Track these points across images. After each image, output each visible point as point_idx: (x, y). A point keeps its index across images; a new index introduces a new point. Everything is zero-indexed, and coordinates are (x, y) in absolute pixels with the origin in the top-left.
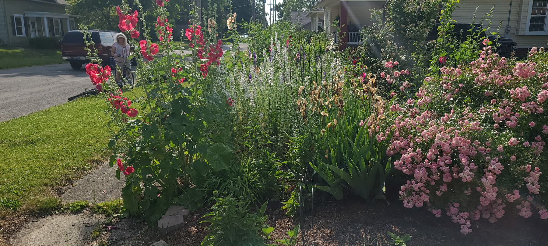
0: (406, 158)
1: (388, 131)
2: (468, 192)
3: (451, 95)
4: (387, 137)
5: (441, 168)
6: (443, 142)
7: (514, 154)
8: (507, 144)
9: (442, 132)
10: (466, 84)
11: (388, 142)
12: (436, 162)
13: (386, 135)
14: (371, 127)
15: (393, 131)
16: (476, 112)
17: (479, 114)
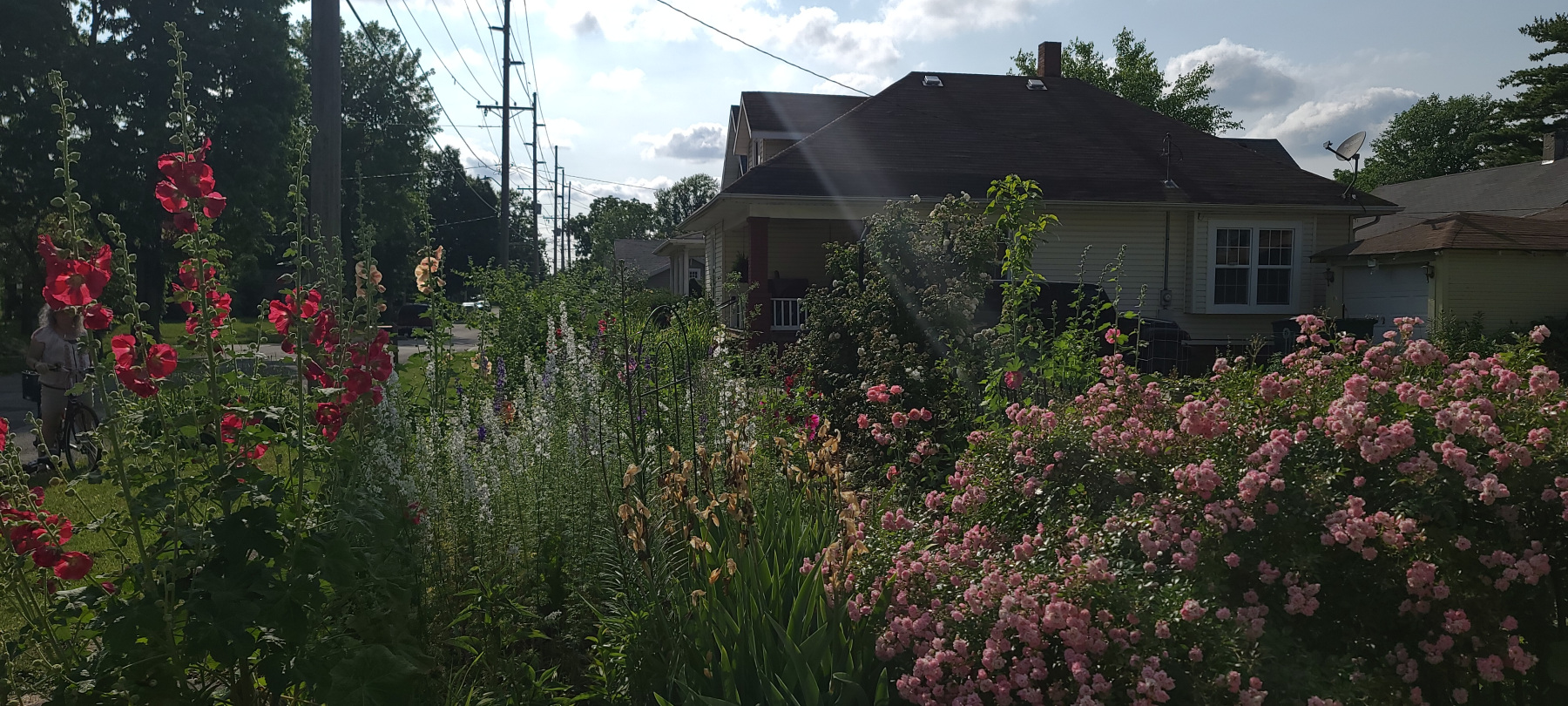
0: (928, 668)
1: (876, 588)
3: (1034, 481)
4: (876, 605)
5: (1020, 693)
6: (1021, 618)
7: (1197, 644)
8: (1178, 616)
9: (1018, 590)
10: (1069, 451)
11: (881, 619)
12: (1007, 675)
13: (873, 602)
14: (831, 578)
15: (891, 590)
16: (1098, 530)
17: (1105, 534)
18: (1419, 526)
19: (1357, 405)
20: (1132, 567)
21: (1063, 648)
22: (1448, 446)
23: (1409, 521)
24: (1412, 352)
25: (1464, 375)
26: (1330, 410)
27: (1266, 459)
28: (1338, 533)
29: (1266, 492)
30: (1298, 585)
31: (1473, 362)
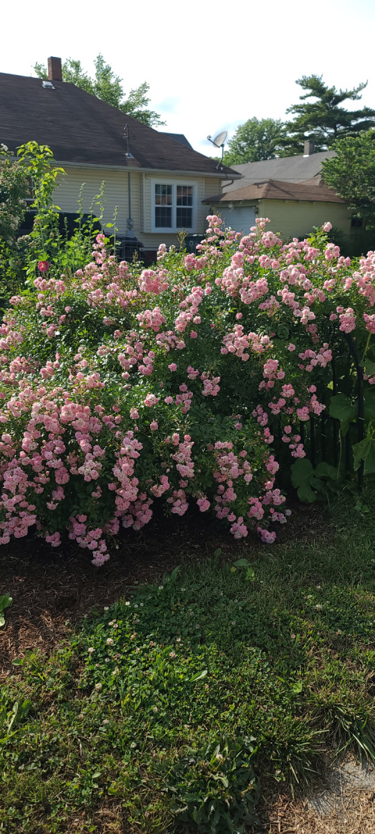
2: (96, 495)
3: (54, 326)
5: (48, 463)
6: (46, 417)
7: (155, 419)
8: (143, 404)
9: (43, 398)
10: (75, 307)
12: (40, 453)
16: (94, 355)
17: (98, 357)
18: (270, 339)
19: (239, 269)
20: (115, 376)
21: (74, 431)
22: (285, 292)
23: (266, 337)
24: (265, 239)
25: (291, 251)
26: (224, 273)
27: (190, 304)
28: (230, 347)
29: (191, 325)
30: (209, 379)
31: (295, 244)
